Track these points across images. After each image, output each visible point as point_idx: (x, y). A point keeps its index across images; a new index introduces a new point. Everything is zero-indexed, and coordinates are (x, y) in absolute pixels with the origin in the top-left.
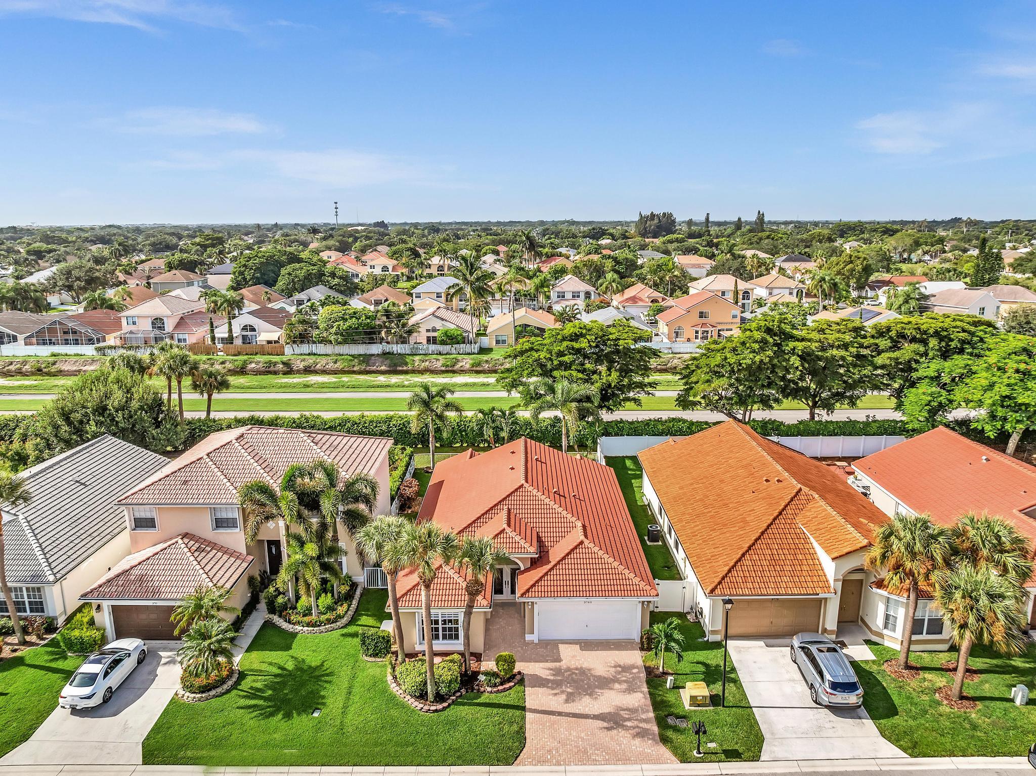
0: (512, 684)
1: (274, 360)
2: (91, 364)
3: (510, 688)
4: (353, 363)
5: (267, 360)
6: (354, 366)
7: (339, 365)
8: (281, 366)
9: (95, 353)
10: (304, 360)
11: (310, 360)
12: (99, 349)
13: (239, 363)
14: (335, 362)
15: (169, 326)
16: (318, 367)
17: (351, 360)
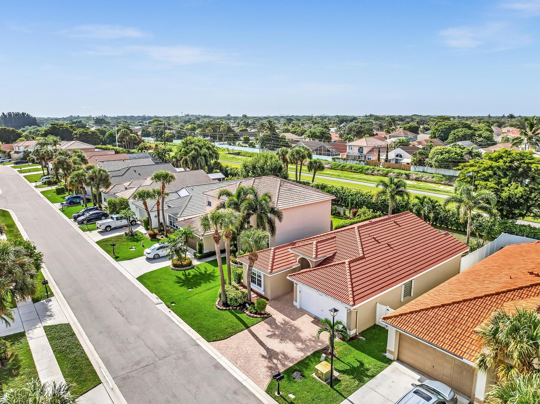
0: (259, 316)
1: (402, 172)
2: (327, 165)
3: (257, 317)
4: (442, 179)
5: (399, 172)
6: (442, 181)
7: (434, 179)
8: (404, 176)
9: (332, 160)
10: (417, 174)
11: (420, 175)
12: (333, 159)
13: (385, 172)
14: (433, 178)
15: (365, 152)
16: (423, 179)
17: (441, 178)
